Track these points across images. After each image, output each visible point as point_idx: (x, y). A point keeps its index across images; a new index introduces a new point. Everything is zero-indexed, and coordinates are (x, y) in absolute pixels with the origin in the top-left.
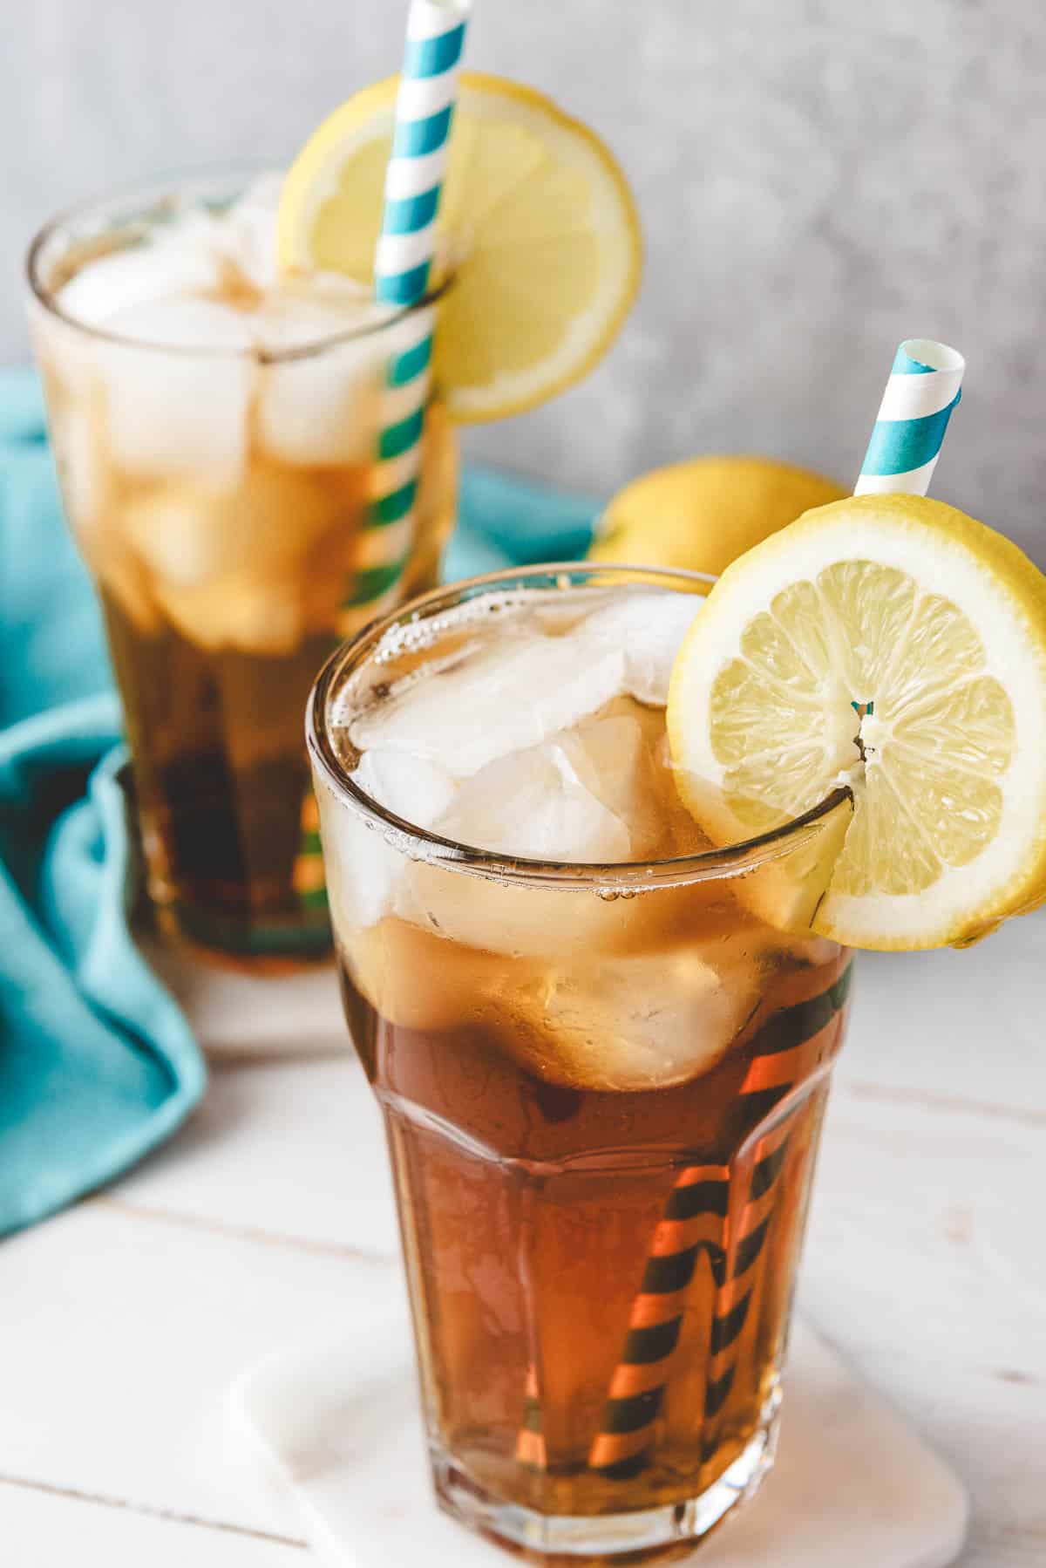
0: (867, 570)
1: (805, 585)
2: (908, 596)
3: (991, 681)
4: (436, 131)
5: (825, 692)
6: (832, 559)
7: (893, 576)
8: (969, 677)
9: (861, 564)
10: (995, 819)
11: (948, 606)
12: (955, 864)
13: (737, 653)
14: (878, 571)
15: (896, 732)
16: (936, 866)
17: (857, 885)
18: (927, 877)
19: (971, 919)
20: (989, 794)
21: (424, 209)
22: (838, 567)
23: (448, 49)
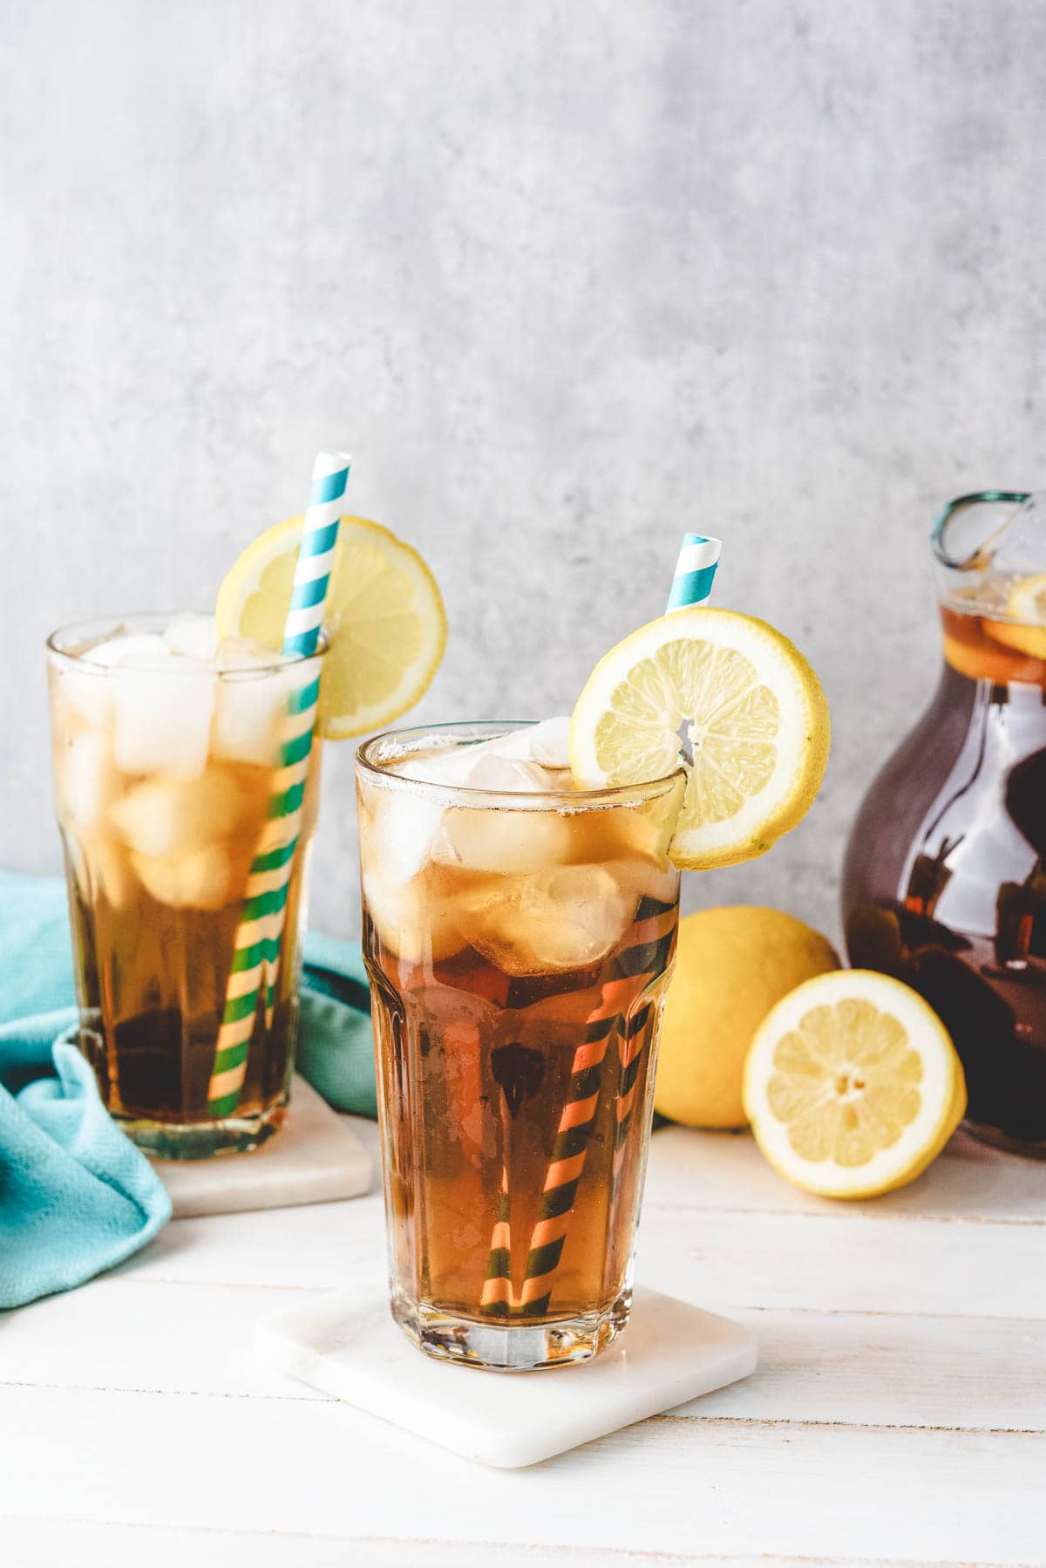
0: (684, 645)
1: (648, 661)
2: (709, 654)
3: (763, 687)
4: (329, 538)
5: (665, 718)
6: (662, 644)
7: (700, 643)
8: (751, 688)
9: (679, 642)
10: (773, 764)
11: (732, 653)
12: (751, 795)
13: (609, 708)
14: (690, 643)
15: (710, 730)
16: (739, 798)
17: (696, 823)
18: (734, 808)
19: (764, 823)
20: (767, 750)
21: (319, 591)
22: (665, 648)
23: (339, 484)
